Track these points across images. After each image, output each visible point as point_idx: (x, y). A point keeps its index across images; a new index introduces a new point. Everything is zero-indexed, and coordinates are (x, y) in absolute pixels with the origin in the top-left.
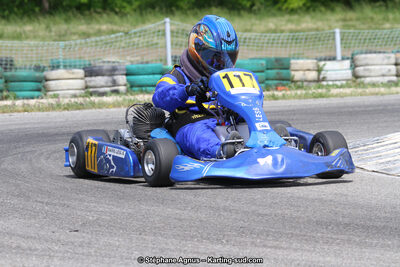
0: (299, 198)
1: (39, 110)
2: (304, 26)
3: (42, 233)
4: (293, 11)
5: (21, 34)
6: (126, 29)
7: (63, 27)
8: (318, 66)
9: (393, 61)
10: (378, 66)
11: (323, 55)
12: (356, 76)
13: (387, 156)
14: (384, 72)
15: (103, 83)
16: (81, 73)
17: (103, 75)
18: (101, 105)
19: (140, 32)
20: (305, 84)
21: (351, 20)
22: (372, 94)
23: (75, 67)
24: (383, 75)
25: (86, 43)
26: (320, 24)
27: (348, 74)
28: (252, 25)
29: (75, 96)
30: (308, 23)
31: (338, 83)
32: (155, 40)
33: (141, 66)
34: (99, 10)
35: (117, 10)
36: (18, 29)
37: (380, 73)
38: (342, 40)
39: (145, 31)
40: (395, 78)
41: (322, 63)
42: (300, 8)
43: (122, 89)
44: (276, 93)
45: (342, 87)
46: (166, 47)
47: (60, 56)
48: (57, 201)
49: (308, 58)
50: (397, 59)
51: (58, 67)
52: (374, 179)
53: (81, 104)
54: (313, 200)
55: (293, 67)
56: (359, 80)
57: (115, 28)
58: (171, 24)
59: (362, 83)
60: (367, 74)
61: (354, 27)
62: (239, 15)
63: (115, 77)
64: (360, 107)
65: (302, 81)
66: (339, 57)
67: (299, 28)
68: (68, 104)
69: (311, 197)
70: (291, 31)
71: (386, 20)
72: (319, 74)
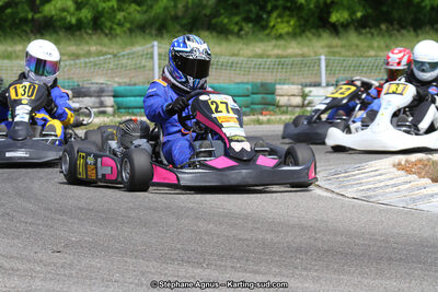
0: (279, 223)
2: (290, 51)
3: (25, 253)
4: (280, 37)
5: (11, 53)
6: (115, 51)
8: (303, 92)
11: (308, 81)
13: (368, 183)
15: (90, 104)
17: (91, 96)
19: (128, 54)
20: (290, 109)
21: (337, 46)
25: (76, 64)
26: (305, 50)
28: (239, 50)
30: (294, 48)
32: (143, 63)
33: (128, 87)
34: (90, 31)
35: (107, 31)
36: (9, 49)
38: (327, 66)
39: (133, 53)
41: (307, 90)
42: (288, 33)
43: (110, 110)
44: (261, 117)
46: (153, 70)
48: (40, 222)
49: (293, 84)
52: (353, 206)
54: (293, 227)
55: (278, 92)
57: (105, 49)
58: (159, 47)
61: (339, 53)
62: (227, 39)
63: (103, 99)
65: (287, 107)
66: (324, 84)
67: (285, 53)
69: (291, 222)
70: (278, 56)
71: (371, 47)
72: (304, 99)
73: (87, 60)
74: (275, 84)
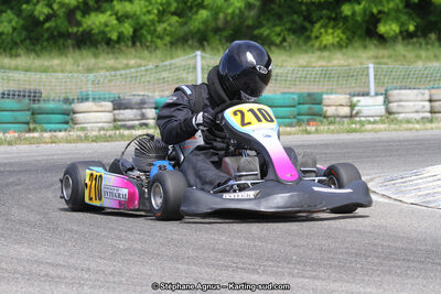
1: (67, 142)
2: (335, 62)
3: (72, 261)
4: (325, 48)
5: (48, 68)
7: (92, 61)
8: (351, 102)
9: (427, 98)
10: (412, 102)
11: (352, 91)
12: (389, 113)
13: (426, 188)
14: (418, 108)
15: (131, 117)
16: (109, 105)
17: (132, 108)
19: (170, 65)
20: (337, 119)
21: (383, 57)
22: (407, 130)
23: (104, 100)
24: (417, 112)
26: (351, 61)
27: (382, 110)
28: (283, 61)
29: (104, 129)
30: (339, 60)
31: (372, 119)
32: (184, 75)
35: (148, 44)
36: (46, 64)
37: (414, 109)
38: (375, 75)
40: (429, 115)
41: (355, 99)
42: (333, 45)
43: (151, 122)
44: (308, 128)
45: (374, 123)
46: (197, 81)
47: (90, 89)
49: (341, 94)
50: (430, 96)
51: (87, 99)
52: (413, 211)
53: (111, 137)
54: (350, 232)
55: (325, 102)
56: (392, 116)
57: (143, 62)
58: (202, 57)
59: (396, 119)
60: (400, 110)
63: (144, 111)
64: (394, 141)
65: (334, 117)
66: (372, 93)
67: (330, 64)
68: (96, 137)
71: (419, 57)
72: (352, 109)
73: (128, 71)
74: (321, 94)
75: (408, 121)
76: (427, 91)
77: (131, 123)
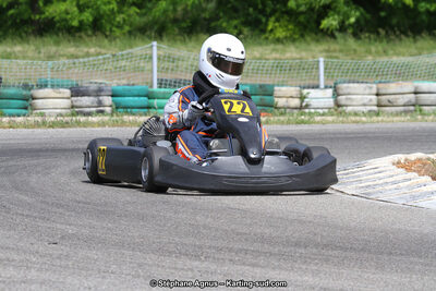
0: (278, 218)
1: (26, 126)
2: (288, 55)
4: (278, 41)
5: (10, 54)
6: (114, 52)
7: (53, 49)
8: (301, 94)
9: (375, 91)
10: (360, 95)
11: (302, 83)
12: (338, 105)
13: (367, 180)
14: (366, 101)
15: (88, 103)
16: (67, 92)
17: (89, 96)
18: (86, 124)
19: (128, 55)
20: (288, 110)
21: (335, 51)
22: (354, 122)
23: (62, 87)
24: (365, 105)
25: (74, 63)
26: (304, 54)
27: (331, 103)
29: (61, 115)
30: (292, 53)
31: (321, 111)
32: (142, 63)
33: (127, 88)
35: (108, 33)
36: (9, 50)
37: (361, 103)
38: (325, 69)
39: (132, 54)
40: (375, 108)
41: (305, 91)
42: (286, 38)
43: (108, 109)
45: (323, 115)
46: (152, 72)
47: (48, 76)
48: (37, 214)
49: (291, 85)
50: (378, 89)
51: (46, 86)
52: (353, 203)
53: (67, 123)
54: (292, 221)
55: (277, 93)
56: (340, 109)
57: (103, 51)
58: (159, 48)
59: (344, 111)
60: (348, 103)
61: (337, 57)
63: (101, 98)
64: (340, 133)
65: (285, 108)
66: (322, 86)
67: (284, 57)
68: (53, 123)
70: (276, 59)
71: (370, 53)
72: (302, 101)
73: (86, 60)
74: (273, 86)
75: (356, 114)
76: (374, 86)
77: (88, 110)
